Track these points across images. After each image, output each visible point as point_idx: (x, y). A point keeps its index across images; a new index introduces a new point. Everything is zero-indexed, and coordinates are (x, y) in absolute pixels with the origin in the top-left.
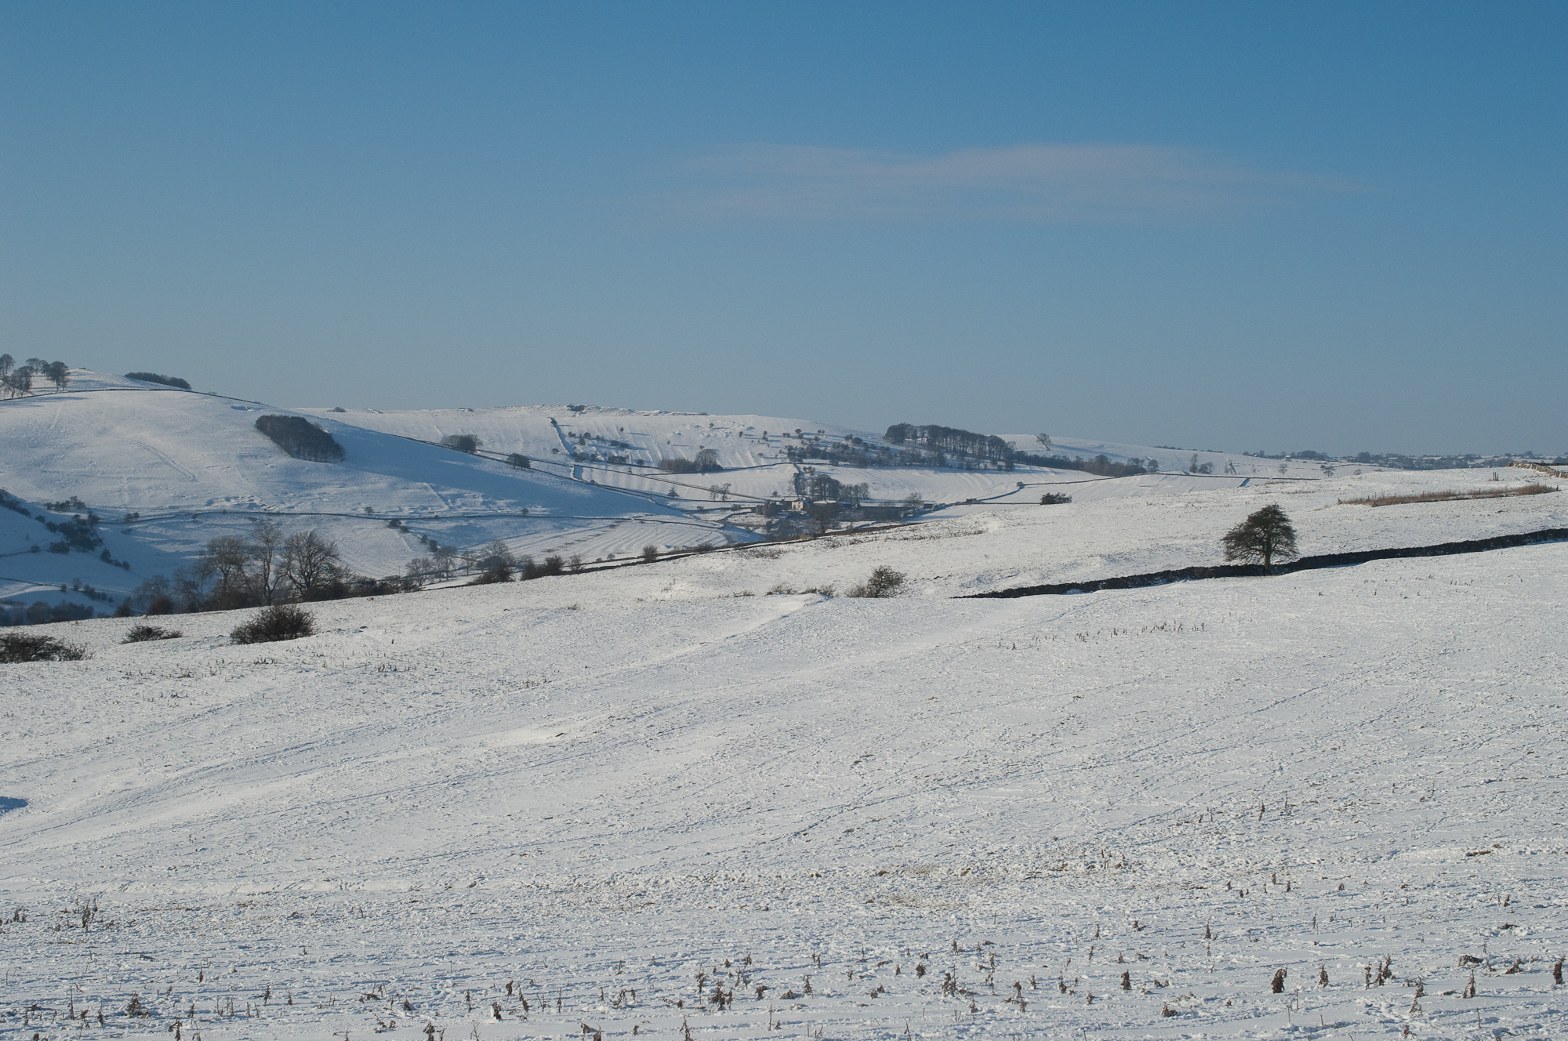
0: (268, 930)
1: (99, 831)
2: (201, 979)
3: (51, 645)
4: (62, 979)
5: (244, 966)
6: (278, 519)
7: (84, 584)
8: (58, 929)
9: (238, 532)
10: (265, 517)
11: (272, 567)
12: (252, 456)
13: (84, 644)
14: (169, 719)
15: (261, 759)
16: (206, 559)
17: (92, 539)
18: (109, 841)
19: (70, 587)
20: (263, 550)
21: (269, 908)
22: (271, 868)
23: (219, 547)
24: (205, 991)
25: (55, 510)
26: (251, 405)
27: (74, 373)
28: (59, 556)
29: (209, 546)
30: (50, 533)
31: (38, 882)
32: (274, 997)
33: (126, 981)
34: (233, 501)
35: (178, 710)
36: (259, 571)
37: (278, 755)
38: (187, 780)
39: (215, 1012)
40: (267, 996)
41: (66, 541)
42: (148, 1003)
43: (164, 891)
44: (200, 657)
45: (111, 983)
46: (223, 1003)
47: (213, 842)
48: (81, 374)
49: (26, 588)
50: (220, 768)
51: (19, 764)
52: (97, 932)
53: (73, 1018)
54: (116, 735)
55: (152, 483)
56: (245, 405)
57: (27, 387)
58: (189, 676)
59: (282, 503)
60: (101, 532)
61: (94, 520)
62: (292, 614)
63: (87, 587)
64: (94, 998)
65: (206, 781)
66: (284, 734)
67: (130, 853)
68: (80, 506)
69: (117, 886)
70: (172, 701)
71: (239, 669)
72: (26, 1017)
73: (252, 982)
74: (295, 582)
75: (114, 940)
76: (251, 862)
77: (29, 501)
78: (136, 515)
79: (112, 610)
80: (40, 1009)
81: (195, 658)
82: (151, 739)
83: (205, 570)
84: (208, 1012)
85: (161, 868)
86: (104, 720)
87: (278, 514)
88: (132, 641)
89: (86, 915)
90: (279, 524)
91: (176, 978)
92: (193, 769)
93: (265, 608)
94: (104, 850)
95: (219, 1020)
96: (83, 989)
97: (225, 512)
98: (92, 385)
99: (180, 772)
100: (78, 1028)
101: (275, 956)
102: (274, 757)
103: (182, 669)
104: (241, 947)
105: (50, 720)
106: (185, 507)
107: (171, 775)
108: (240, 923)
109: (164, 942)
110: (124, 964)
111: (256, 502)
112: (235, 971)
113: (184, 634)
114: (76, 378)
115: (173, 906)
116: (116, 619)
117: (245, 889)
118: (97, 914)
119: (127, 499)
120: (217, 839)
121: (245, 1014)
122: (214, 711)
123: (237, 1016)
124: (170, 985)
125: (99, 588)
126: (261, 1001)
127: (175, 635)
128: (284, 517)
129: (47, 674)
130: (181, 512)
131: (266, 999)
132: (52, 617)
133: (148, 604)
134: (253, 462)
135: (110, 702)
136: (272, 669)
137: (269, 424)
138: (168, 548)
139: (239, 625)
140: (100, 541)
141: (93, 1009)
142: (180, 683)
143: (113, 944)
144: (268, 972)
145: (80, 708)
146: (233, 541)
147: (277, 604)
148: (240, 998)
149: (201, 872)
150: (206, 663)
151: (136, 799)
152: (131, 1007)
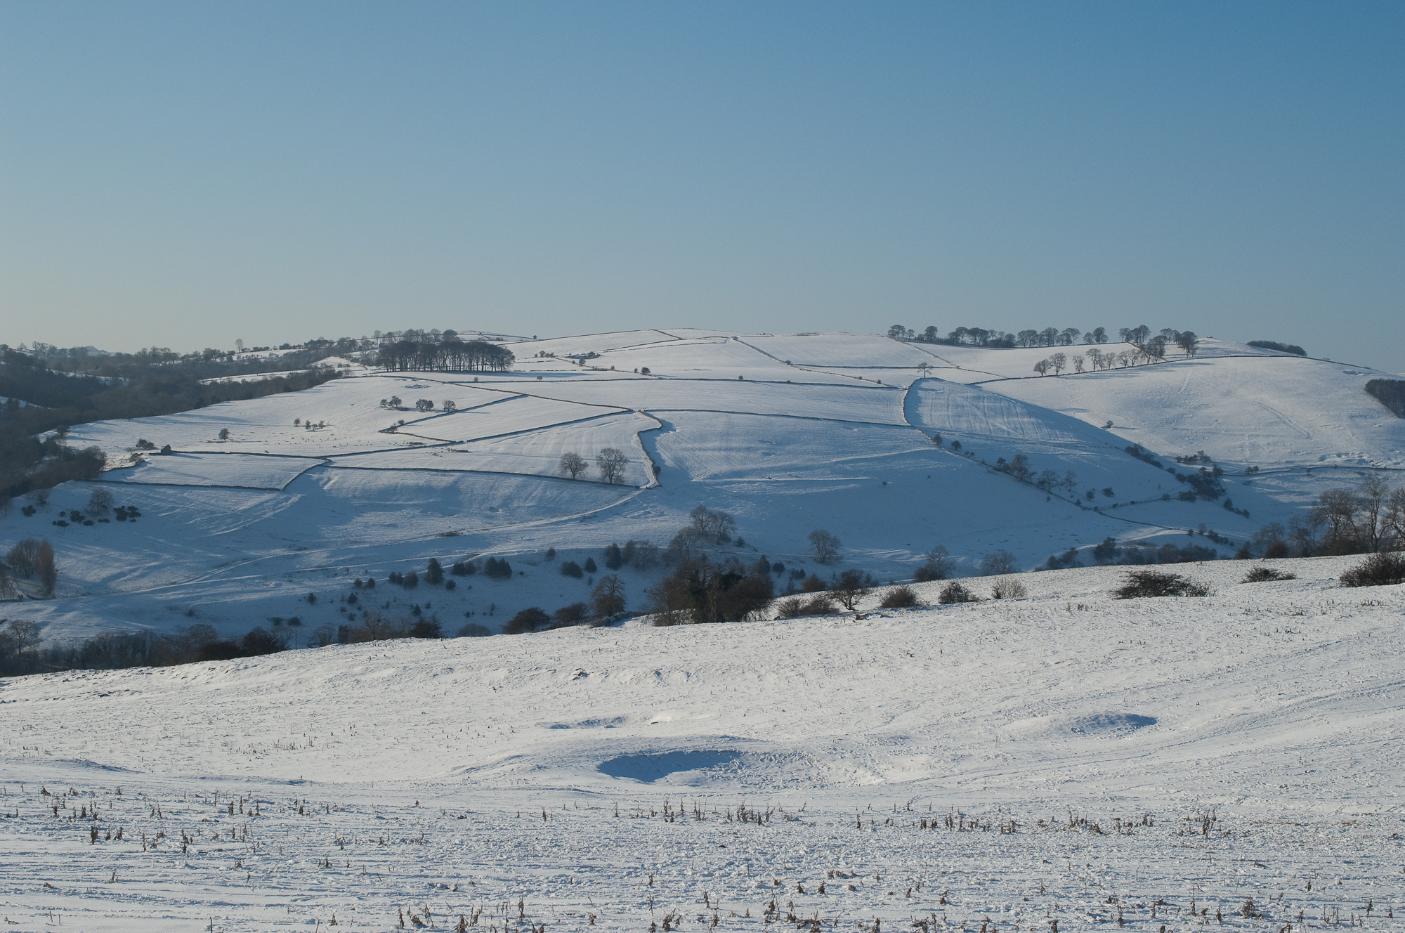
0: (1370, 848)
1: (1218, 750)
2: (1309, 888)
3: (1179, 582)
4: (1185, 879)
5: (1348, 879)
6: (1384, 474)
7: (1209, 529)
8: (1181, 834)
9: (1348, 485)
10: (1373, 472)
11: (1379, 518)
12: (1361, 416)
13: (1208, 583)
14: (1283, 652)
15: (1367, 692)
16: (1318, 509)
17: (1216, 489)
18: (1227, 759)
19: (1196, 531)
20: (1371, 502)
21: (1371, 828)
22: (1374, 792)
23: (1331, 498)
24: (1313, 899)
25: (1184, 463)
26: (1361, 370)
27: (1202, 342)
28: (1187, 504)
29: (1321, 497)
30: (1180, 484)
31: (1165, 791)
32: (1376, 909)
33: (1242, 885)
34: (1343, 457)
35: (1291, 645)
36: (1366, 521)
37: (1382, 689)
38: (1299, 708)
39: (1321, 919)
40: (1370, 908)
41: (1193, 491)
42: (1262, 906)
43: (1277, 807)
44: (1312, 597)
45: (1228, 885)
46: (1329, 912)
47: (1321, 765)
48: (1208, 343)
49: (1158, 531)
50: (1329, 698)
51: (1150, 686)
52: (1215, 839)
53: (1195, 914)
54: (1235, 665)
55: (1270, 440)
56: (1356, 370)
57: (1161, 353)
58: (1302, 614)
59: (1389, 459)
60: (1225, 483)
61: (1218, 472)
62: (1397, 561)
63: (1211, 532)
64: (1213, 898)
65: (1315, 709)
66: (1388, 670)
67: (1246, 771)
68: (1206, 459)
69: (1234, 799)
70: (1287, 636)
71: (1347, 610)
72: (1154, 910)
73: (1356, 895)
74: (1400, 531)
75: (1231, 848)
76: (1355, 785)
77: (1161, 455)
78: (1256, 469)
79: (1233, 554)
80: (1165, 904)
81: (1308, 598)
82: (1267, 670)
83: (1317, 519)
84: (1316, 918)
85: (1273, 785)
86: (1225, 651)
87: (1385, 469)
88: (1250, 581)
89: (1206, 824)
90: (1386, 479)
91: (1287, 886)
92: (1304, 698)
93: (1372, 555)
94: (1223, 767)
95: (1326, 926)
96: (1203, 889)
97: (1336, 467)
98: (1218, 352)
99: (1293, 701)
100: (1199, 924)
101: (1377, 872)
102: (1379, 690)
103: (1295, 608)
104: (1345, 862)
105: (1177, 649)
106: (1300, 461)
107: (1285, 703)
108: (1345, 840)
109: (1275, 853)
110: (1240, 869)
111: (1365, 458)
112: (1340, 883)
113: (1298, 576)
114: (1204, 346)
115: (1284, 821)
116: (1236, 561)
117: (1350, 809)
118: (1216, 823)
119: (1248, 453)
120: (1325, 763)
121: (1349, 923)
122: (1324, 647)
123: (1341, 924)
124: (1281, 891)
125: (1222, 533)
126: (1364, 913)
127: (1290, 577)
128: (1391, 472)
129: (1175, 608)
130: (1297, 467)
131: (1368, 910)
132: (1180, 557)
133: (1265, 549)
134: (1363, 422)
135: (1231, 635)
136: (1378, 611)
137: (1378, 388)
138: (1283, 499)
139: (1347, 569)
140: (1224, 491)
141: (1213, 908)
142: (1294, 620)
143: (1230, 851)
144: (1370, 886)
145: (1203, 639)
146: (1343, 493)
147: (1383, 551)
148: (1345, 908)
149: (1310, 791)
150: (1317, 603)
151: (1253, 723)
152: (1246, 909)
